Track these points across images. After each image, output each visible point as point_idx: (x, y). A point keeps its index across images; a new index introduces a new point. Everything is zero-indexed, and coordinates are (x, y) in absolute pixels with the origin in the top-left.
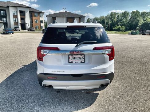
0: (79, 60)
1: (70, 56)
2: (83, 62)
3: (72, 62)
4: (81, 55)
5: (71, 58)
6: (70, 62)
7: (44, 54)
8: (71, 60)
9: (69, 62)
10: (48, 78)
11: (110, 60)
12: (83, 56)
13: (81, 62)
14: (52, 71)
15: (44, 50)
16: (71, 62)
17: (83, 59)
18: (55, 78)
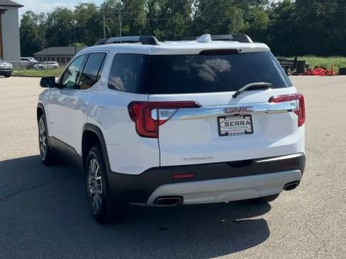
0: (242, 129)
1: (221, 120)
2: (250, 131)
3: (227, 134)
4: (244, 116)
5: (223, 125)
6: (222, 133)
7: (161, 118)
8: (223, 130)
9: (220, 135)
10: (175, 177)
11: (299, 126)
12: (249, 118)
13: (246, 133)
14: (185, 159)
15: (160, 110)
16: (224, 133)
17: (249, 126)
18: (192, 175)
